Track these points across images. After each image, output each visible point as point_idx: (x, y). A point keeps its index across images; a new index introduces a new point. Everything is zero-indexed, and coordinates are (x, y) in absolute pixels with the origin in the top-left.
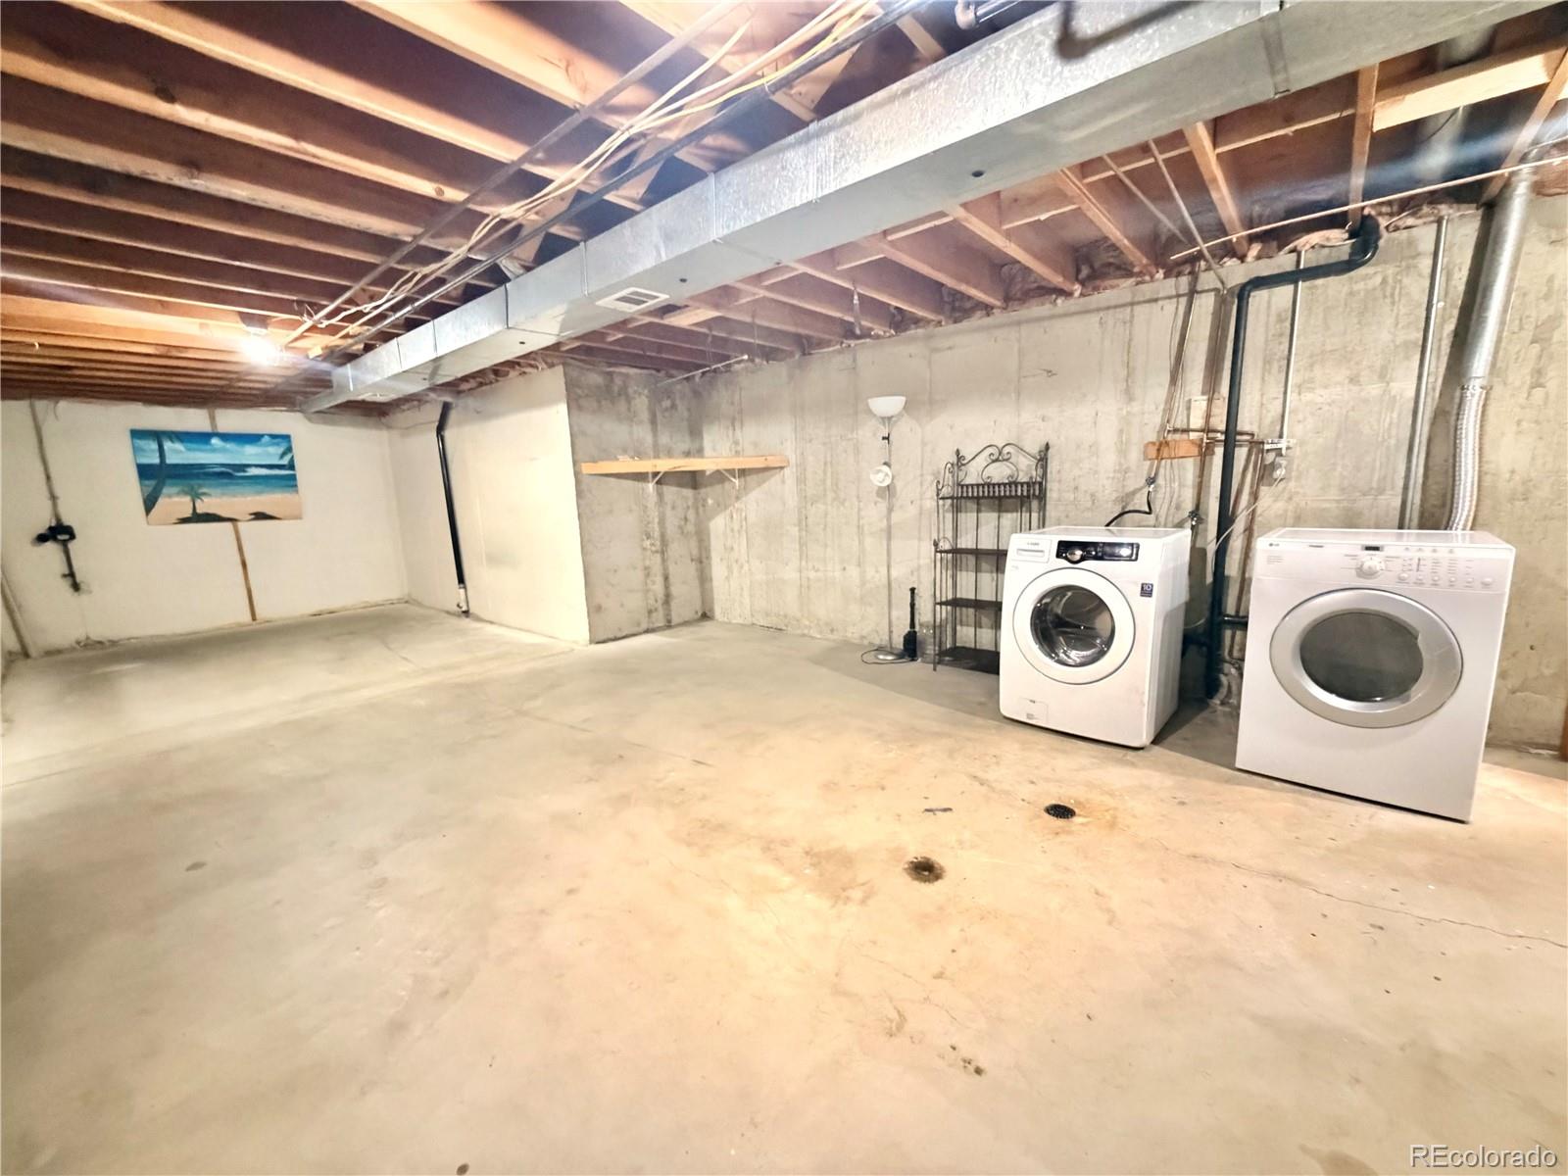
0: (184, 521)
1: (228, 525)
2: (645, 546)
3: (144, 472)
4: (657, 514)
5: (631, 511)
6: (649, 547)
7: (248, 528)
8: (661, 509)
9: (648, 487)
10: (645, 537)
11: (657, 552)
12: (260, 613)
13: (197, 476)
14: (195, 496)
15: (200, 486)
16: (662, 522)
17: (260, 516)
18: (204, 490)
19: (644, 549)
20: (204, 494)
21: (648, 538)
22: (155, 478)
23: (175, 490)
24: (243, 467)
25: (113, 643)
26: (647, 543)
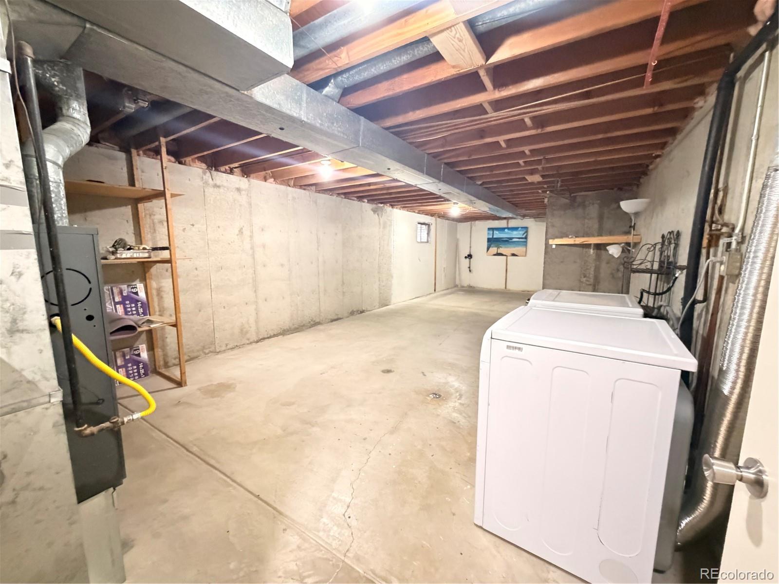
0: (495, 255)
1: (505, 257)
2: (582, 280)
3: (489, 240)
4: (594, 265)
5: (575, 262)
6: (585, 281)
7: (510, 258)
8: (598, 263)
9: (590, 252)
10: (583, 277)
11: (590, 285)
12: (507, 287)
13: (499, 241)
14: (498, 248)
15: (500, 244)
16: (597, 269)
17: (513, 255)
18: (501, 246)
19: (582, 282)
20: (501, 247)
21: (584, 277)
22: (492, 242)
23: (494, 245)
24: (511, 238)
25: (474, 287)
26: (584, 280)
